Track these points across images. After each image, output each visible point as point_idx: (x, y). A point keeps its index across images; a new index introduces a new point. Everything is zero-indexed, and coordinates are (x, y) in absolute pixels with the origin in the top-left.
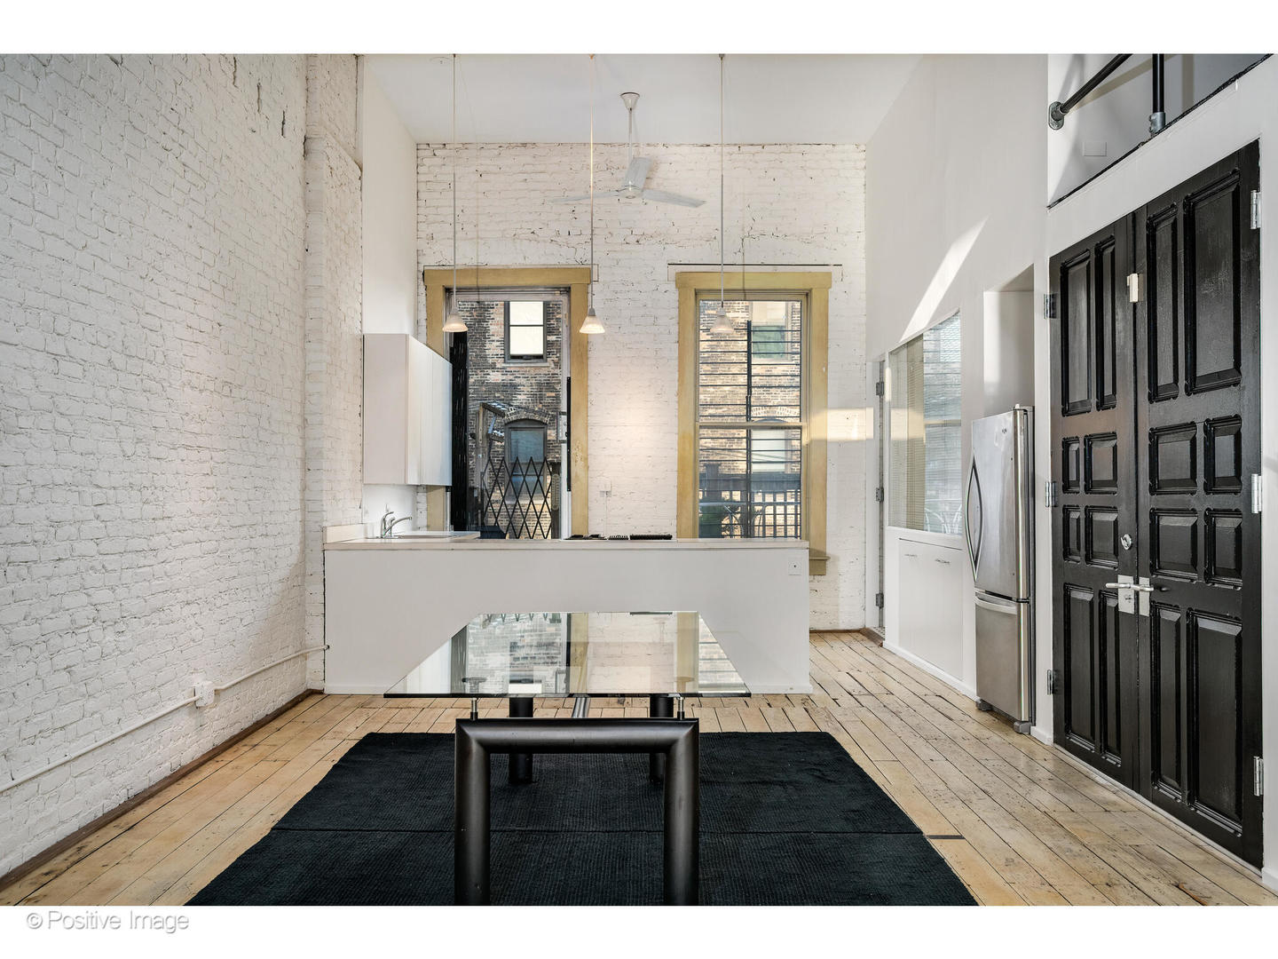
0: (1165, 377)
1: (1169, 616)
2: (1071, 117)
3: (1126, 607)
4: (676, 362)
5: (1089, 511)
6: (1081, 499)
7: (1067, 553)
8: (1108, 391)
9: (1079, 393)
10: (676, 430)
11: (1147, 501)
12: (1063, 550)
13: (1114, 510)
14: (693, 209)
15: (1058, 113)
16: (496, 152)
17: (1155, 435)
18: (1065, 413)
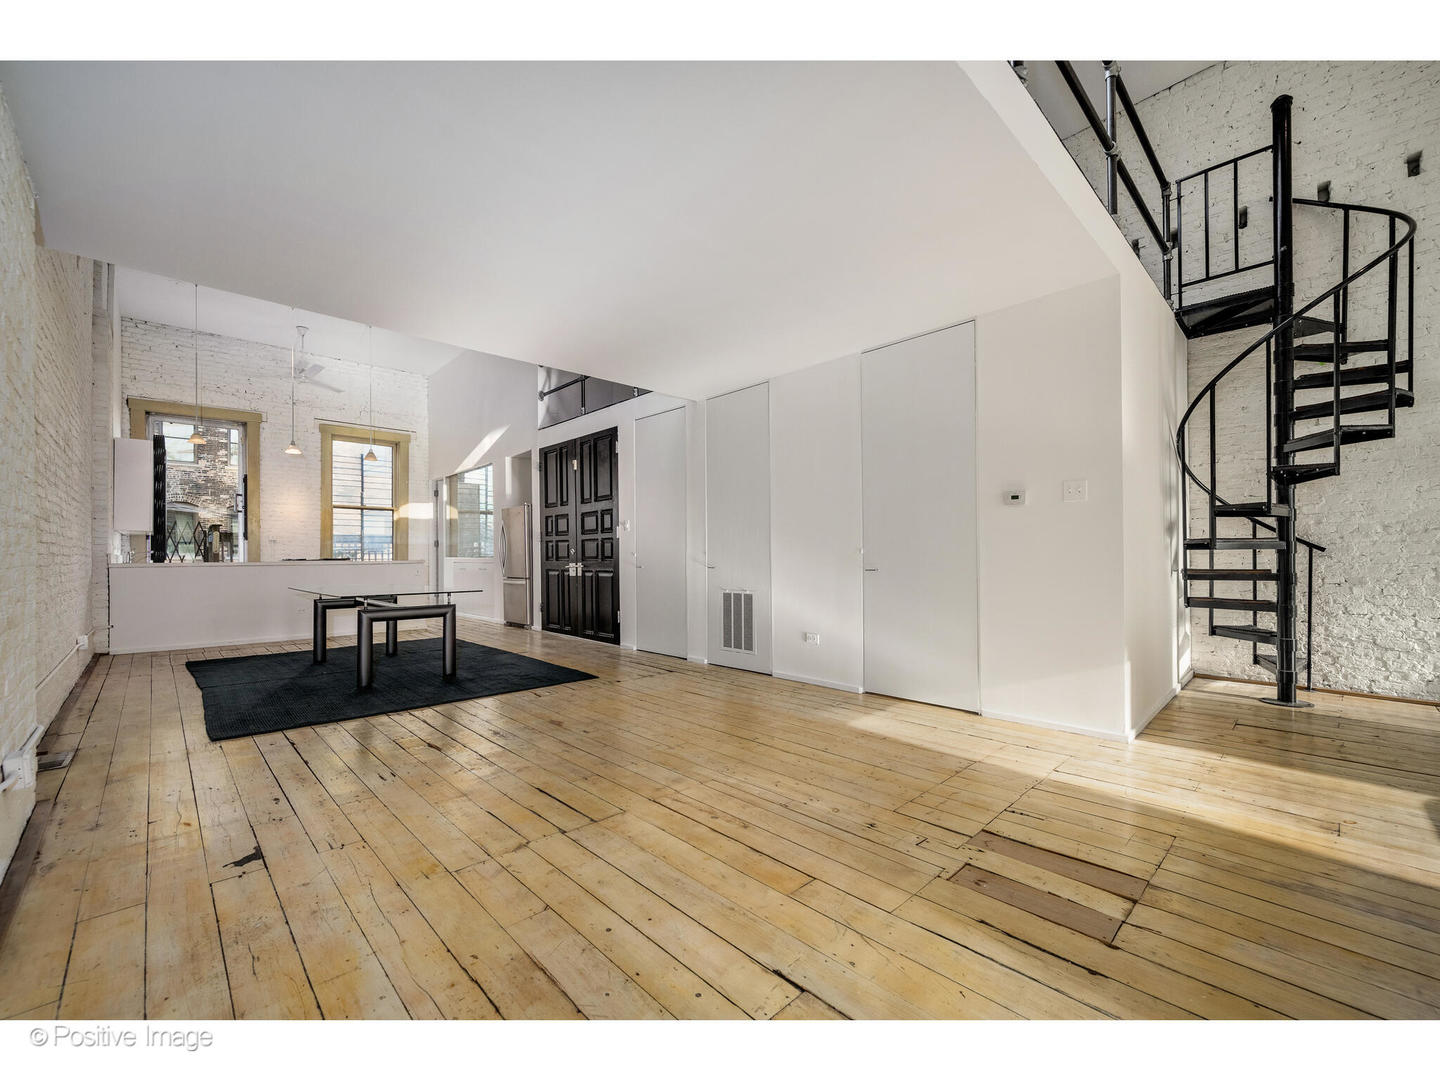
0: (587, 496)
1: (588, 574)
2: (546, 398)
3: (572, 573)
4: (319, 472)
5: (557, 541)
6: (554, 538)
7: (547, 558)
8: (565, 500)
9: (552, 499)
10: (320, 508)
11: (581, 537)
12: (546, 557)
13: (567, 541)
14: (337, 394)
15: (542, 395)
16: (190, 335)
17: (584, 515)
18: (546, 507)
